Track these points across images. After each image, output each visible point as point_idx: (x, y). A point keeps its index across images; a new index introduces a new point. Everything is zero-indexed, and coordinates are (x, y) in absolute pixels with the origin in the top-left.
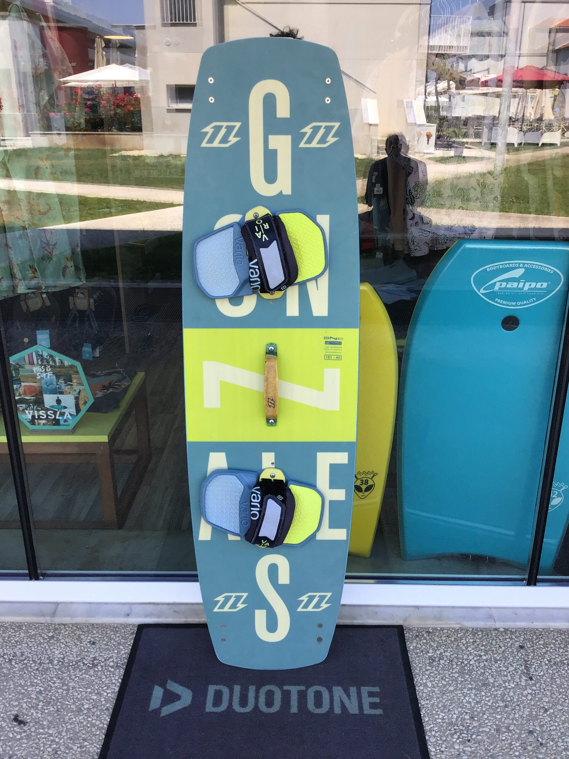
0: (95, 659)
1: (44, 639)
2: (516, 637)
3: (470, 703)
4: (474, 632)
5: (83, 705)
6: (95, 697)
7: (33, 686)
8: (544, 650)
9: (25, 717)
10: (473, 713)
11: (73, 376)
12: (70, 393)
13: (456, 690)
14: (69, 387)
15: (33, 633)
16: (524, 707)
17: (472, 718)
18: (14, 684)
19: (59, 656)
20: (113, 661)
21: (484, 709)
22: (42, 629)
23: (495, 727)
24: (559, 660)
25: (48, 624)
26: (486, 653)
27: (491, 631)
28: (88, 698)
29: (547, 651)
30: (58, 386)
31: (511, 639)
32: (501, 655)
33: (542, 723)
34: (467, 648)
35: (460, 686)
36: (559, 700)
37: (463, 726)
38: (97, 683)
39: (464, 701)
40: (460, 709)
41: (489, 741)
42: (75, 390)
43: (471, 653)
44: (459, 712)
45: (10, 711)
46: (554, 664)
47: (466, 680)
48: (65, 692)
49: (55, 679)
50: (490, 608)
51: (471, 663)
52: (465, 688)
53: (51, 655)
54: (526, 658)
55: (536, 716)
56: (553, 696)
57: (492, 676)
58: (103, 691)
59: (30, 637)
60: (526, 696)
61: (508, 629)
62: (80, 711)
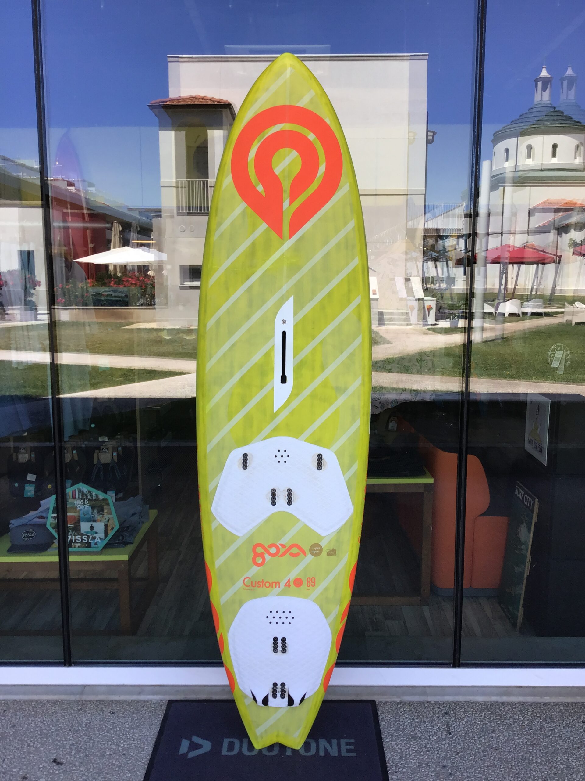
0: (114, 723)
1: (74, 710)
2: (444, 707)
3: (401, 749)
4: (411, 704)
5: (105, 752)
6: (115, 747)
7: (66, 740)
8: (463, 716)
9: (62, 760)
10: (402, 755)
11: (104, 507)
12: (101, 521)
13: (391, 741)
14: (101, 516)
15: (65, 707)
16: (441, 752)
17: (401, 758)
18: (52, 740)
19: (86, 721)
20: (128, 724)
21: (411, 753)
22: (73, 704)
23: (417, 764)
24: (473, 722)
25: (77, 701)
26: (418, 717)
27: (424, 703)
28: (109, 748)
29: (466, 716)
30: (93, 515)
31: (439, 708)
32: (430, 719)
33: (453, 761)
34: (403, 714)
35: (395, 739)
36: (469, 747)
37: (393, 763)
38: (116, 739)
39: (397, 748)
40: (392, 753)
41: (412, 772)
42: (105, 519)
43: (406, 718)
44: (391, 755)
45: (51, 756)
46: (469, 725)
47: (400, 735)
48: (91, 745)
49: (84, 736)
50: (425, 687)
51: (405, 724)
52: (398, 740)
53: (80, 721)
54: (448, 720)
55: (450, 757)
56: (465, 744)
57: (421, 732)
58: (120, 743)
59: (64, 709)
60: (444, 745)
61: (438, 702)
62: (103, 755)
